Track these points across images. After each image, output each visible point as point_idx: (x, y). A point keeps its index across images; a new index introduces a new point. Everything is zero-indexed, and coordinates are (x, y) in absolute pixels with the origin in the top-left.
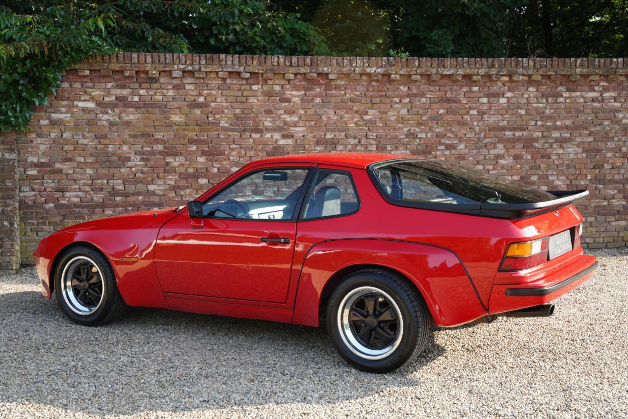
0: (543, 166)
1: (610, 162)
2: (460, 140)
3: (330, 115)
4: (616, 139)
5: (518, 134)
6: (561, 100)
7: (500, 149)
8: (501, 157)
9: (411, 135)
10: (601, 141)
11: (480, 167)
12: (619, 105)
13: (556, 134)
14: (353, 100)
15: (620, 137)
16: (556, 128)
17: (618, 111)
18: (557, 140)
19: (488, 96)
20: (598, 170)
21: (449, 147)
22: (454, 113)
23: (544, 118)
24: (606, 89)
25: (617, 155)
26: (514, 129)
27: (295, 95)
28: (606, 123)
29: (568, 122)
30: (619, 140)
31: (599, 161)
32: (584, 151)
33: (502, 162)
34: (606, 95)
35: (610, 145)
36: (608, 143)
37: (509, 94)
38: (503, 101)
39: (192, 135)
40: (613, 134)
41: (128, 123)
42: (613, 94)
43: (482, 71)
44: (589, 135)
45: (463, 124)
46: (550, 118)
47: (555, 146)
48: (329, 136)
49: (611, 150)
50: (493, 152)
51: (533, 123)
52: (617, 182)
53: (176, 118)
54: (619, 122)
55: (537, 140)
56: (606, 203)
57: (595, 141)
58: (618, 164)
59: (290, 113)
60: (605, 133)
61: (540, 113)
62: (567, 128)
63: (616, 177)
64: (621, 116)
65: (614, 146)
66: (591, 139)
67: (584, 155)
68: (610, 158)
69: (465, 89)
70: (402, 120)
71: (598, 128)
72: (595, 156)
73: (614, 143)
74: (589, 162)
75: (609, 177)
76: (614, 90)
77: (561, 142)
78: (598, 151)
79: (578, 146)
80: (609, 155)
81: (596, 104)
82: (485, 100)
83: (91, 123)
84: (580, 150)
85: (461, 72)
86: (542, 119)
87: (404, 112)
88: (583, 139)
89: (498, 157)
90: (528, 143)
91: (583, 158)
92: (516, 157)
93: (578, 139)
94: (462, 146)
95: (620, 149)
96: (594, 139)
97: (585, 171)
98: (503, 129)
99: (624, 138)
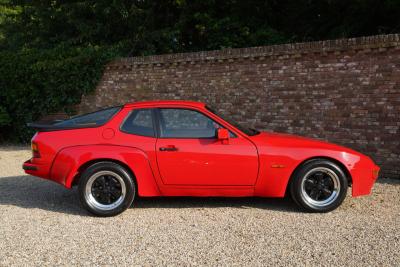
0: (308, 114)
1: (354, 112)
2: (258, 97)
3: (194, 84)
4: (358, 96)
5: (291, 93)
6: (317, 69)
7: (280, 102)
8: (281, 107)
9: (232, 94)
10: (347, 98)
11: (269, 114)
12: (359, 71)
13: (315, 93)
14: (204, 75)
15: (361, 95)
16: (315, 89)
17: (358, 76)
18: (316, 97)
19: (272, 69)
20: (346, 118)
21: (252, 101)
22: (253, 80)
23: (307, 82)
24: (349, 61)
25: (360, 108)
26: (288, 90)
27: (180, 73)
28: (351, 84)
29: (323, 85)
30: (360, 97)
31: (346, 112)
32: (335, 104)
33: (282, 111)
34: (349, 64)
35: (353, 100)
37: (284, 67)
38: (281, 72)
39: (143, 95)
40: (356, 92)
41: (123, 90)
42: (354, 64)
43: (264, 54)
44: (338, 93)
45: (259, 87)
46: (311, 82)
47: (315, 101)
48: (195, 95)
49: (355, 104)
50: (277, 104)
51: (299, 85)
52: (361, 127)
53: (138, 87)
54: (359, 84)
55: (303, 97)
56: (352, 142)
57: (343, 97)
58: (361, 115)
59: (179, 83)
61: (304, 78)
62: (323, 88)
63: (360, 124)
64: (361, 79)
65: (356, 101)
66: (339, 96)
67: (336, 107)
68: (354, 109)
69: (259, 66)
70: (227, 85)
71: (344, 88)
73: (357, 99)
74: (339, 112)
75: (354, 123)
76: (355, 61)
77: (319, 98)
78: (345, 105)
79: (331, 100)
80: (353, 107)
81: (341, 71)
82: (270, 72)
83: (113, 90)
84: (333, 104)
85: (252, 55)
86: (306, 83)
87: (228, 81)
88: (334, 96)
89: (280, 107)
90: (298, 98)
91: (334, 109)
92: (291, 108)
93: (331, 97)
94: (258, 101)
95: (362, 104)
97: (336, 119)
98: (282, 90)
99: (364, 96)
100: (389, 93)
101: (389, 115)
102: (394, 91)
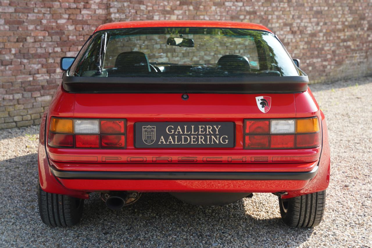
1: (32, 35)
4: (36, 11)
10: (23, 13)
15: (40, 9)
20: (22, 44)
25: (38, 27)
30: (39, 12)
31: (21, 34)
32: (6, 23)
35: (31, 16)
36: (29, 15)
40: (33, 5)
44: (10, 5)
49: (32, 22)
52: (40, 56)
56: (31, 79)
57: (16, 11)
58: (40, 38)
60: (25, 4)
63: (39, 51)
65: (34, 18)
66: (11, 10)
67: (7, 27)
68: (32, 30)
72: (18, 28)
73: (35, 15)
74: (12, 34)
75: (32, 51)
78: (20, 23)
80: (31, 27)
88: (4, 9)
91: (5, 30)
95: (41, 22)
96: (15, 10)
97: (8, 45)
99: (43, 10)
100: (70, 8)
101: (70, 37)
102: (75, 6)
